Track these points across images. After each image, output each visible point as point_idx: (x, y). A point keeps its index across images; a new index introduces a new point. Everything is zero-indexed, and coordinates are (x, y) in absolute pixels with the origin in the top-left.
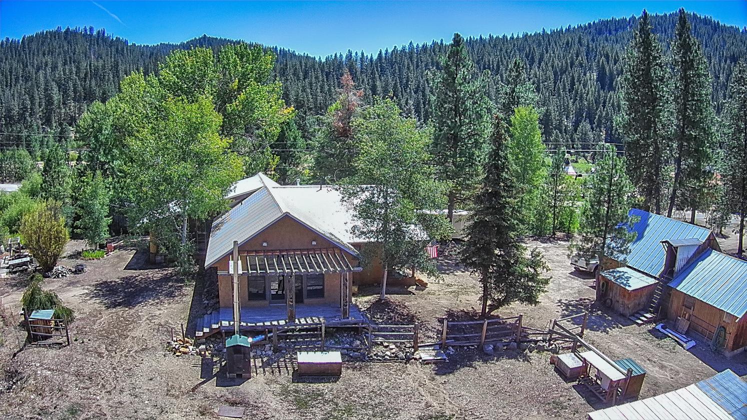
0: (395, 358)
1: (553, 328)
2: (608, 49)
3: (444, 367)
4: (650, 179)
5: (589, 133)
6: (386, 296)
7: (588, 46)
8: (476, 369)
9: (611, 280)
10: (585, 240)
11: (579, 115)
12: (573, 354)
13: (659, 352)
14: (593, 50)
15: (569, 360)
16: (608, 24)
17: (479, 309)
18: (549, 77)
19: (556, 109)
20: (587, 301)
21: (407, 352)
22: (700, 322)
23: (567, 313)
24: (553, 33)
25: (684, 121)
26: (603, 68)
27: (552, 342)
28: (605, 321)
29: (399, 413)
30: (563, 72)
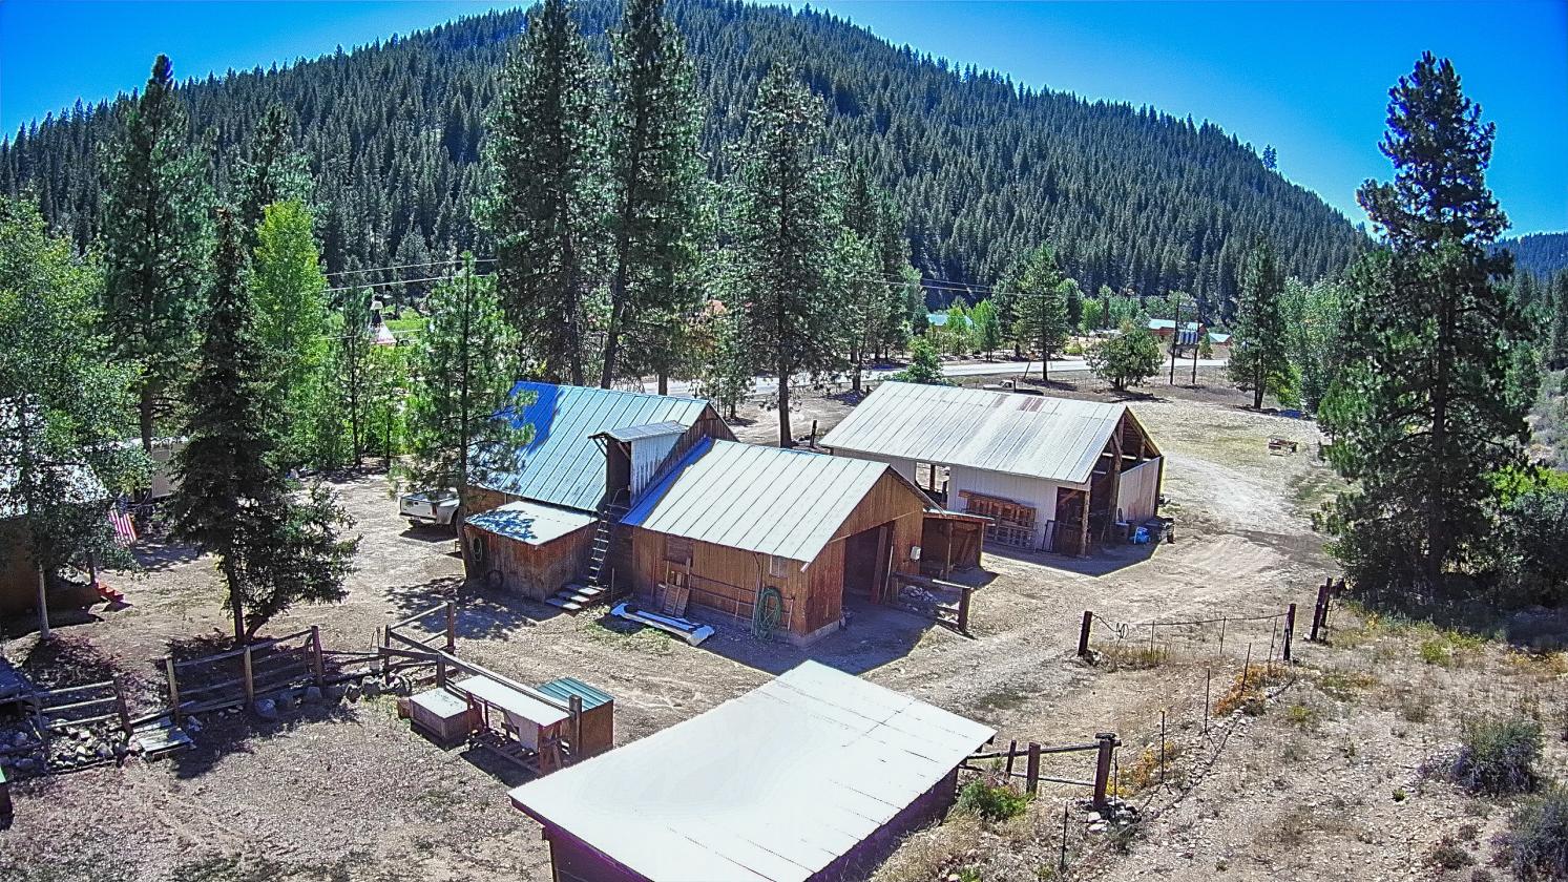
0: (96, 758)
1: (387, 644)
2: (471, 75)
3: (192, 760)
4: (554, 319)
5: (422, 254)
6: (51, 631)
7: (429, 74)
8: (252, 753)
9: (491, 532)
10: (423, 456)
11: (400, 219)
12: (441, 690)
13: (634, 660)
14: (438, 80)
15: (440, 703)
16: (478, 24)
17: (229, 629)
18: (341, 146)
19: (352, 212)
20: (447, 582)
21: (115, 741)
22: (714, 587)
23: (409, 612)
24: (358, 54)
25: (631, 192)
26: (458, 116)
27: (392, 674)
28: (495, 615)
29: (136, 871)
30: (371, 132)
